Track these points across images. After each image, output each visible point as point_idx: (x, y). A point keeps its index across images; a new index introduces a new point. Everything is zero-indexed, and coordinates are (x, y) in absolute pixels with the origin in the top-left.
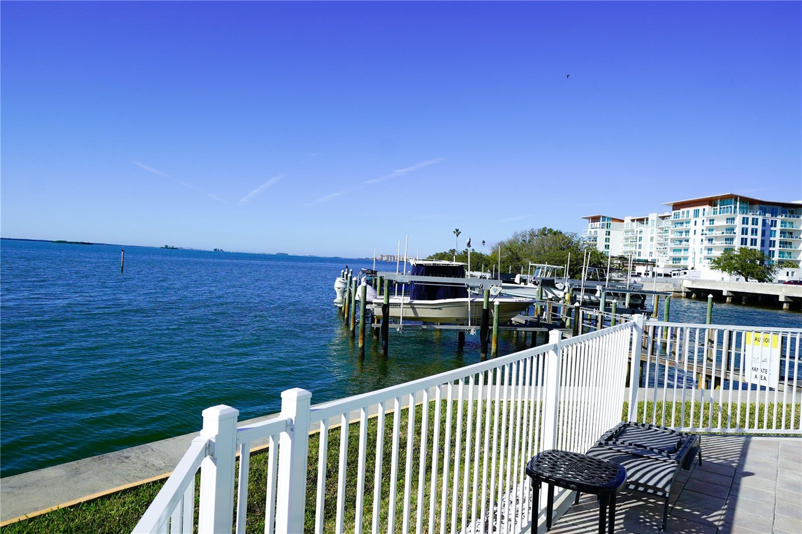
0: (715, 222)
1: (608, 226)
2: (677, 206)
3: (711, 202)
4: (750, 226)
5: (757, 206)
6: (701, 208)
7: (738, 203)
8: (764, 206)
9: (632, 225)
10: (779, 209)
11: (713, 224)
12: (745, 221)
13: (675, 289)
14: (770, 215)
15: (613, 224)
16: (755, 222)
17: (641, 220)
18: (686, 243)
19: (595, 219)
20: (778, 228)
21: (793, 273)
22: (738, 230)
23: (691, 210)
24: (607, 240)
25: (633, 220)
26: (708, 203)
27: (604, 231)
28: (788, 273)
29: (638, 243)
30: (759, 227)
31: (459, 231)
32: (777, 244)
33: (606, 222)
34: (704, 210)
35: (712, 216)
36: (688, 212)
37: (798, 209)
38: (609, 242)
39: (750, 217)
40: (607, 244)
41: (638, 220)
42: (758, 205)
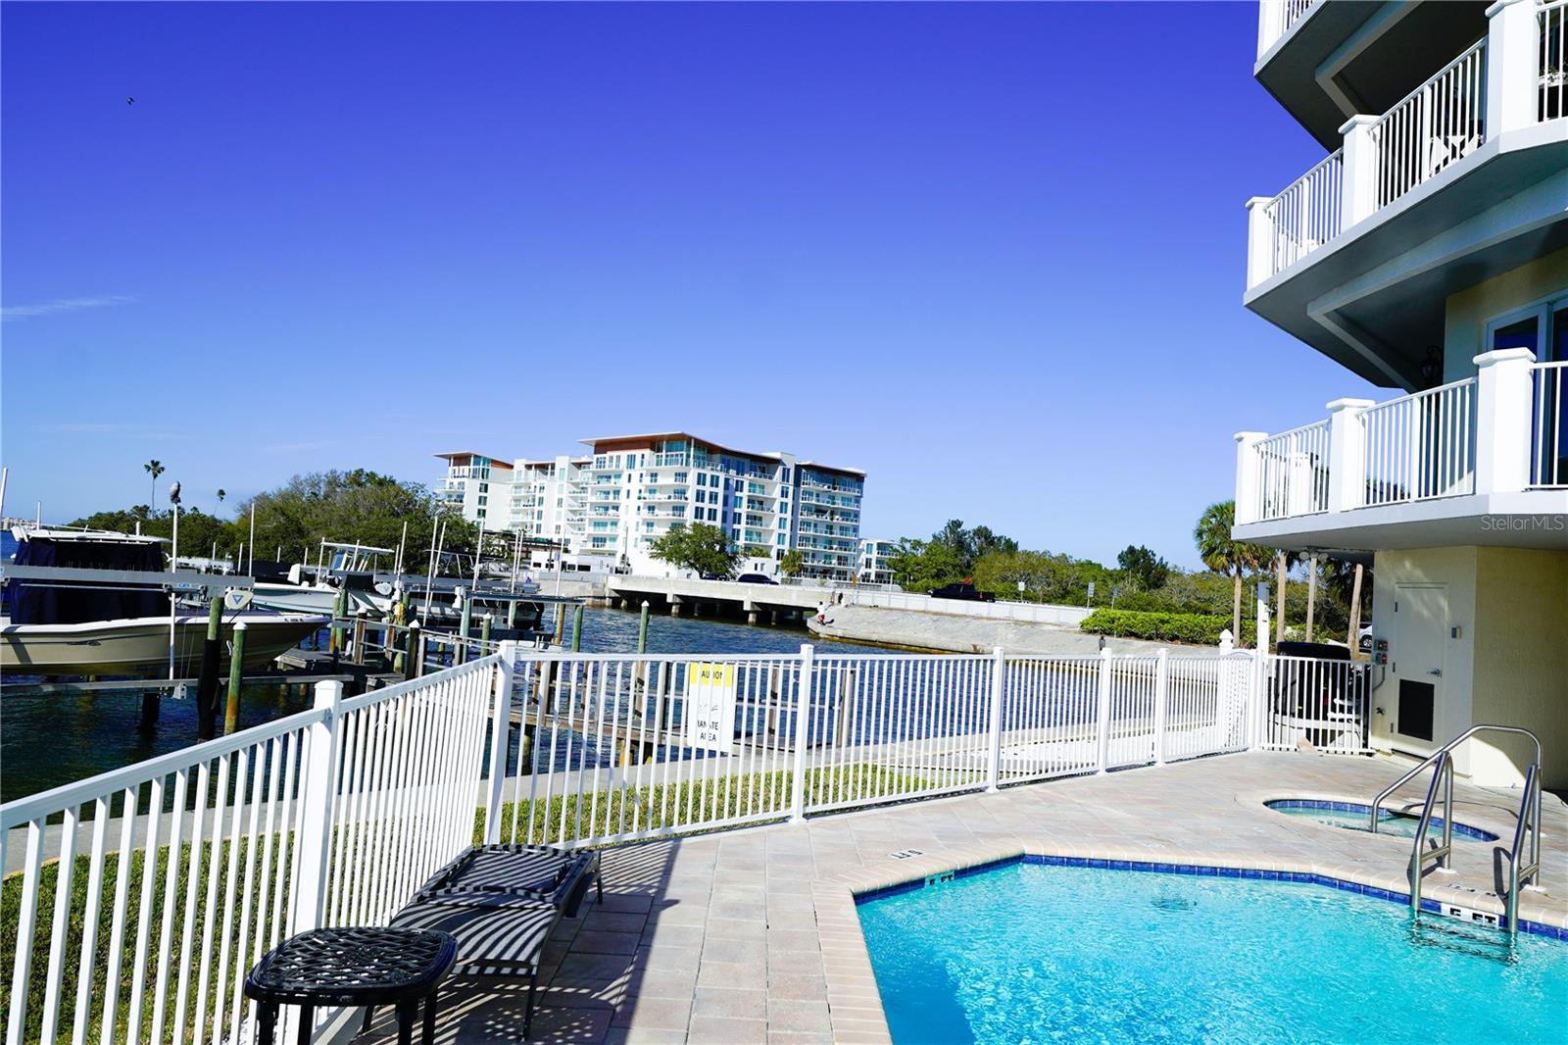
0: (658, 478)
1: (485, 474)
2: (602, 447)
3: (654, 444)
4: (708, 489)
5: (717, 457)
6: (638, 453)
7: (692, 449)
8: (727, 457)
9: (526, 474)
10: (747, 462)
11: (656, 481)
12: (701, 479)
13: (595, 592)
14: (735, 471)
15: (494, 471)
16: (715, 482)
17: (542, 468)
18: (615, 511)
19: (461, 459)
20: (745, 494)
21: (763, 565)
22: (691, 494)
23: (624, 454)
24: (482, 500)
25: (529, 467)
26: (649, 445)
27: (478, 482)
28: (756, 565)
29: (537, 508)
30: (720, 490)
31: (160, 465)
32: (744, 519)
33: (481, 467)
34: (643, 456)
35: (654, 468)
36: (619, 457)
37: (772, 465)
38: (485, 504)
39: (708, 472)
40: (482, 507)
41: (538, 466)
42: (719, 455)
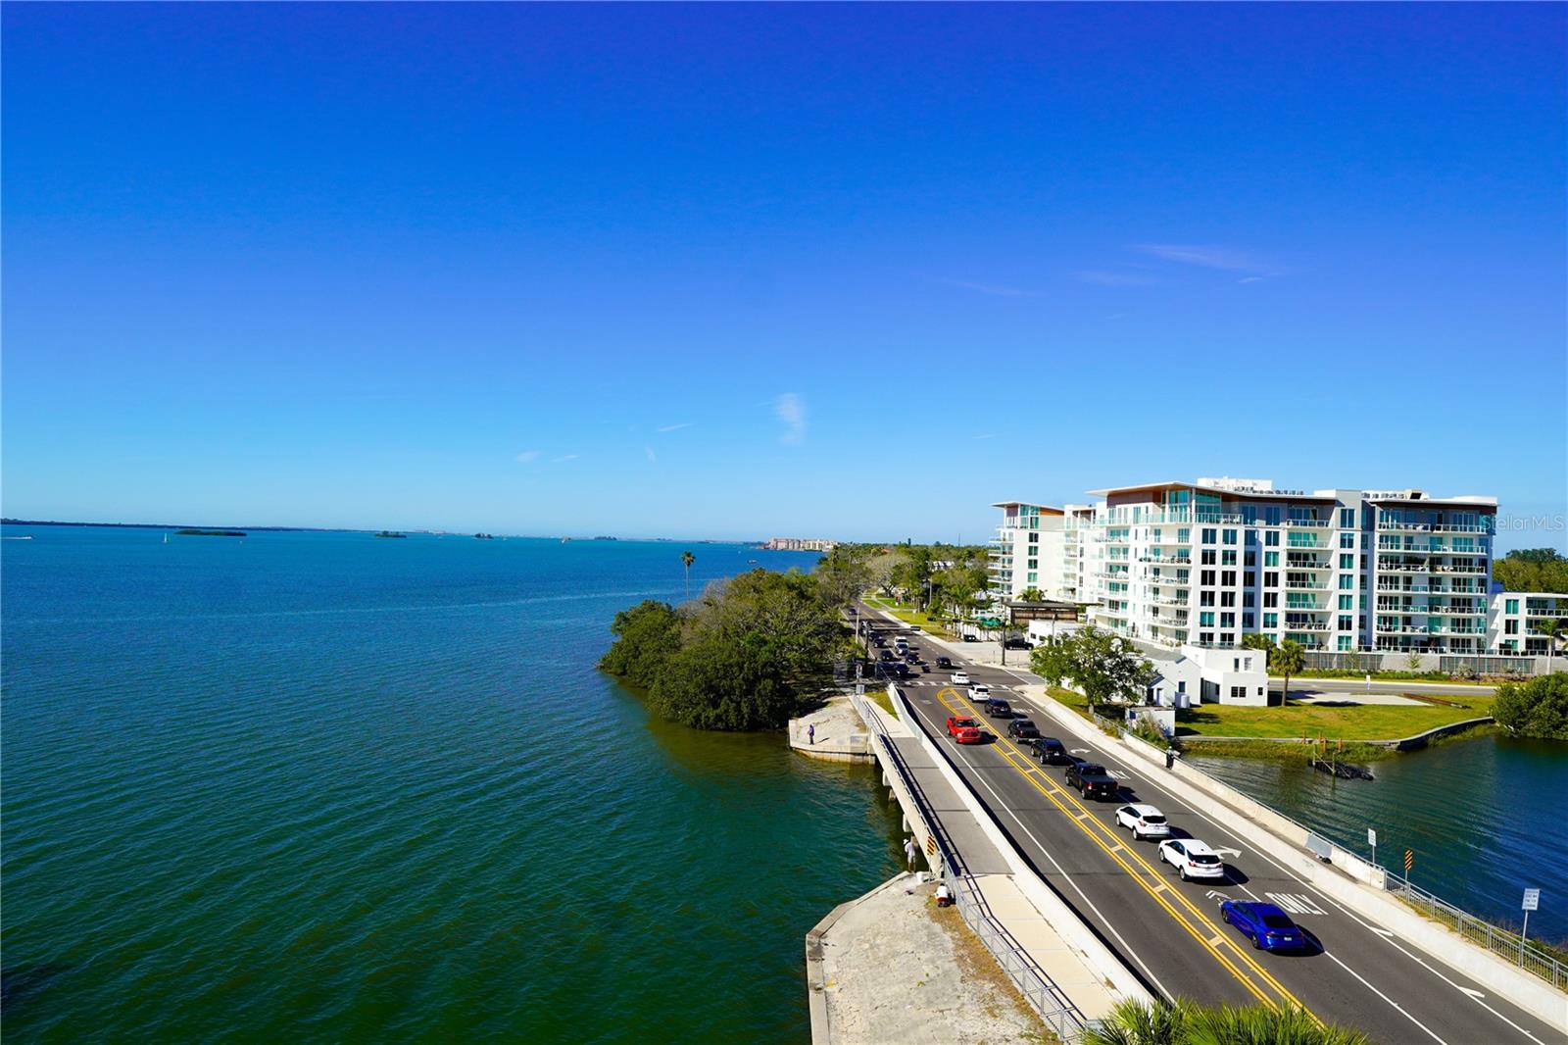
0: (1162, 536)
1: (1034, 523)
2: (1115, 498)
3: (1157, 495)
4: (1219, 547)
5: (1235, 505)
6: (1143, 506)
7: (1194, 501)
8: (1246, 504)
9: (1074, 521)
10: (1283, 508)
11: (1159, 541)
12: (1208, 536)
14: (1265, 522)
15: (1043, 518)
16: (1230, 537)
17: (1086, 513)
18: (1124, 573)
19: (1012, 509)
20: (1283, 547)
22: (1195, 556)
23: (1131, 507)
24: (1033, 551)
25: (1075, 513)
26: (1151, 496)
27: (1026, 533)
29: (1079, 560)
30: (1240, 548)
32: (1282, 579)
33: (1029, 516)
34: (1147, 508)
35: (1158, 524)
36: (1126, 509)
37: (1325, 506)
38: (1036, 554)
39: (1220, 529)
40: (1033, 557)
41: (1083, 512)
42: (1237, 503)
